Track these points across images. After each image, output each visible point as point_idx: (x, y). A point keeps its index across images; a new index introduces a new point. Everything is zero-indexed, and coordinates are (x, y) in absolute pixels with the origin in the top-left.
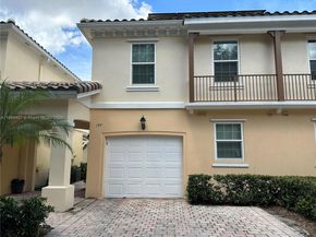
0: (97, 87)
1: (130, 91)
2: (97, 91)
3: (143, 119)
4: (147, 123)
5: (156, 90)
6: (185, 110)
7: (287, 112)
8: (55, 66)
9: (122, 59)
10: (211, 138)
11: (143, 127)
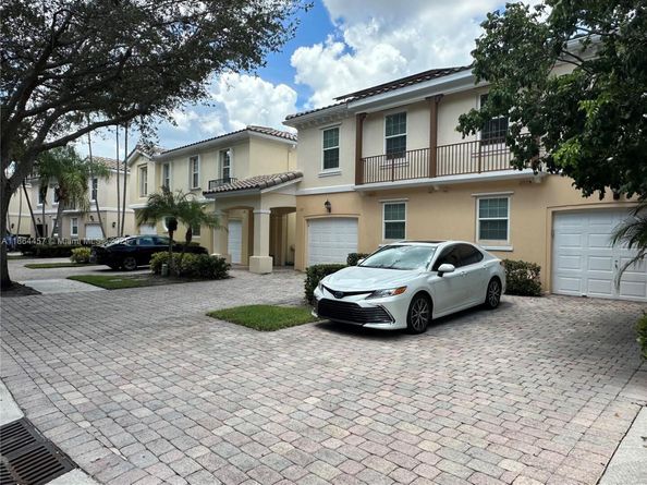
0: (300, 175)
1: (321, 176)
2: (298, 180)
3: (327, 203)
4: (333, 206)
5: (339, 174)
6: (356, 191)
7: (447, 188)
8: (269, 140)
9: (316, 146)
10: (380, 221)
11: (329, 210)
